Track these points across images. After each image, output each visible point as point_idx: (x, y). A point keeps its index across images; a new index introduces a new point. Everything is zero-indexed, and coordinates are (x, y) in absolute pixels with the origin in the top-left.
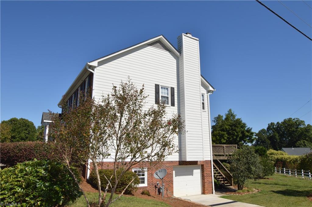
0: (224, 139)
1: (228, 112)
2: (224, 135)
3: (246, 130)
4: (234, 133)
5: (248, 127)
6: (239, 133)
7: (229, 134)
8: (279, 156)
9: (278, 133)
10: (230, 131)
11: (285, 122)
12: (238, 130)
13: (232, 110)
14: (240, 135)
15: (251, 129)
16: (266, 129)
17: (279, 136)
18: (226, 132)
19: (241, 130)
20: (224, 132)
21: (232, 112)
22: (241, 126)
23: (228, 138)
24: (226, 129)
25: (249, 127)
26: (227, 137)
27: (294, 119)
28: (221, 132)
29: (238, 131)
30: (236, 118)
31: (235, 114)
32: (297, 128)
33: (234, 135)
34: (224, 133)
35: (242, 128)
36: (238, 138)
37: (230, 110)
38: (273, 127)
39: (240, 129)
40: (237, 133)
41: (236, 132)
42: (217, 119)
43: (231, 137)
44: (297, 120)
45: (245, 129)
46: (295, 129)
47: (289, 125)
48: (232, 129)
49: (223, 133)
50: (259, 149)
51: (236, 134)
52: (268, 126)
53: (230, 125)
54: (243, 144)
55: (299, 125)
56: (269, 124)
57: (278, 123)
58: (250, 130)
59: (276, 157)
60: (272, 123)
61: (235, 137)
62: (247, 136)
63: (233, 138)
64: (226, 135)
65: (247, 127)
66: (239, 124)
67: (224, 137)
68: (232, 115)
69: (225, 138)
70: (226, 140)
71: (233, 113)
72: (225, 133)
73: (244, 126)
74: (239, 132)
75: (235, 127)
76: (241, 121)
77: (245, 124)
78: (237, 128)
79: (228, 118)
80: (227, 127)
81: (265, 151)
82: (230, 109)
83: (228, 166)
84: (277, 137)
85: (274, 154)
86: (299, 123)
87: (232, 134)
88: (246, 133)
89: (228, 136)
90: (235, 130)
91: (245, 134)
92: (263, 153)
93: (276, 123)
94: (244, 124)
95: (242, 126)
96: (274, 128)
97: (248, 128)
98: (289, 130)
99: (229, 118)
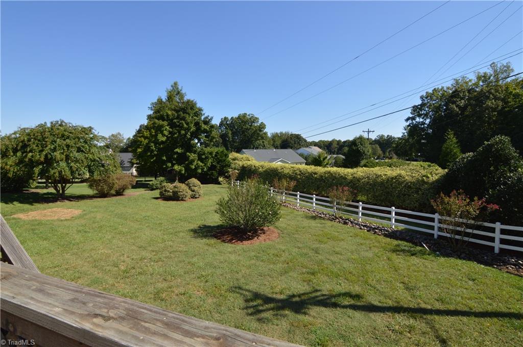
0: (164, 135)
1: (172, 86)
2: (162, 126)
3: (202, 119)
4: (183, 124)
5: (206, 115)
6: (190, 125)
7: (172, 125)
8: (244, 162)
9: (232, 130)
10: (175, 121)
11: (239, 117)
12: (189, 119)
13: (178, 83)
14: (193, 129)
15: (212, 118)
16: (218, 125)
17: (231, 134)
18: (167, 121)
19: (195, 119)
20: (163, 121)
21: (178, 88)
22: (195, 113)
23: (170, 133)
24: (168, 115)
25: (209, 116)
26: (169, 131)
27: (249, 115)
28: (156, 121)
29: (189, 121)
30: (186, 99)
31: (183, 92)
32: (251, 126)
33: (181, 127)
34: (163, 123)
35: (195, 116)
36: (189, 133)
37: (175, 84)
38: (226, 122)
39: (192, 117)
40: (187, 124)
41: (185, 123)
42: (156, 105)
43: (176, 131)
44: (252, 117)
45: (200, 119)
46: (249, 127)
47: (243, 122)
48: (178, 118)
49: (161, 122)
50: (219, 152)
51: (185, 126)
52: (220, 121)
53: (175, 110)
54: (197, 144)
55: (253, 122)
56: (222, 119)
57: (232, 118)
58: (209, 120)
59: (241, 163)
60: (225, 117)
61: (183, 132)
62: (205, 131)
63: (179, 132)
64: (168, 128)
65: (204, 114)
66: (192, 109)
67: (163, 131)
68: (178, 93)
69: (166, 133)
70: (167, 136)
71: (181, 90)
72: (165, 123)
73: (198, 113)
74: (191, 123)
75: (183, 113)
76: (195, 104)
77: (202, 110)
78: (187, 116)
79: (171, 98)
80: (170, 113)
81: (226, 156)
82: (175, 81)
83: (168, 189)
84: (230, 135)
85: (237, 160)
86: (254, 120)
87: (178, 126)
88: (203, 125)
89: (171, 130)
90: (184, 119)
91: (201, 126)
92: (224, 158)
93: (230, 118)
94: (200, 110)
95: (197, 112)
96: (227, 125)
97: (207, 118)
98: (242, 128)
99: (173, 97)
